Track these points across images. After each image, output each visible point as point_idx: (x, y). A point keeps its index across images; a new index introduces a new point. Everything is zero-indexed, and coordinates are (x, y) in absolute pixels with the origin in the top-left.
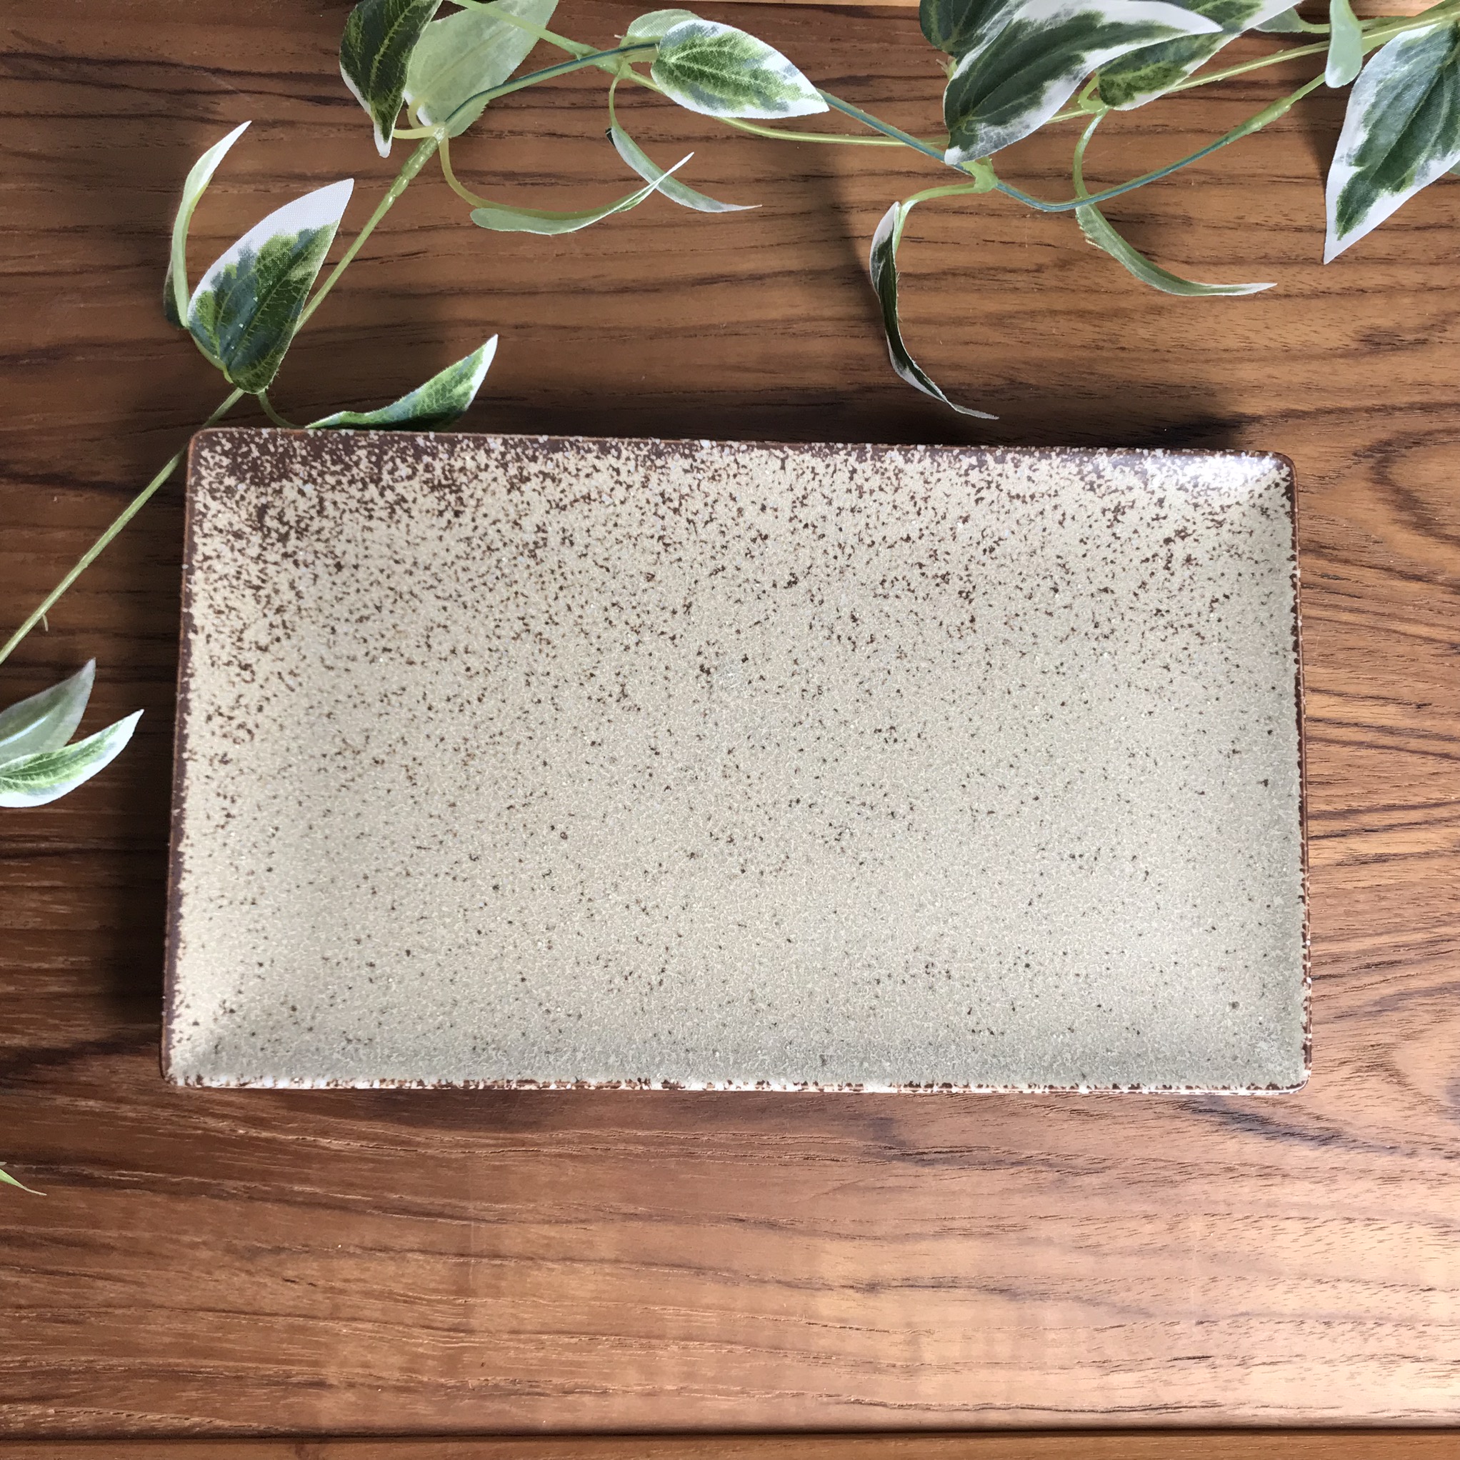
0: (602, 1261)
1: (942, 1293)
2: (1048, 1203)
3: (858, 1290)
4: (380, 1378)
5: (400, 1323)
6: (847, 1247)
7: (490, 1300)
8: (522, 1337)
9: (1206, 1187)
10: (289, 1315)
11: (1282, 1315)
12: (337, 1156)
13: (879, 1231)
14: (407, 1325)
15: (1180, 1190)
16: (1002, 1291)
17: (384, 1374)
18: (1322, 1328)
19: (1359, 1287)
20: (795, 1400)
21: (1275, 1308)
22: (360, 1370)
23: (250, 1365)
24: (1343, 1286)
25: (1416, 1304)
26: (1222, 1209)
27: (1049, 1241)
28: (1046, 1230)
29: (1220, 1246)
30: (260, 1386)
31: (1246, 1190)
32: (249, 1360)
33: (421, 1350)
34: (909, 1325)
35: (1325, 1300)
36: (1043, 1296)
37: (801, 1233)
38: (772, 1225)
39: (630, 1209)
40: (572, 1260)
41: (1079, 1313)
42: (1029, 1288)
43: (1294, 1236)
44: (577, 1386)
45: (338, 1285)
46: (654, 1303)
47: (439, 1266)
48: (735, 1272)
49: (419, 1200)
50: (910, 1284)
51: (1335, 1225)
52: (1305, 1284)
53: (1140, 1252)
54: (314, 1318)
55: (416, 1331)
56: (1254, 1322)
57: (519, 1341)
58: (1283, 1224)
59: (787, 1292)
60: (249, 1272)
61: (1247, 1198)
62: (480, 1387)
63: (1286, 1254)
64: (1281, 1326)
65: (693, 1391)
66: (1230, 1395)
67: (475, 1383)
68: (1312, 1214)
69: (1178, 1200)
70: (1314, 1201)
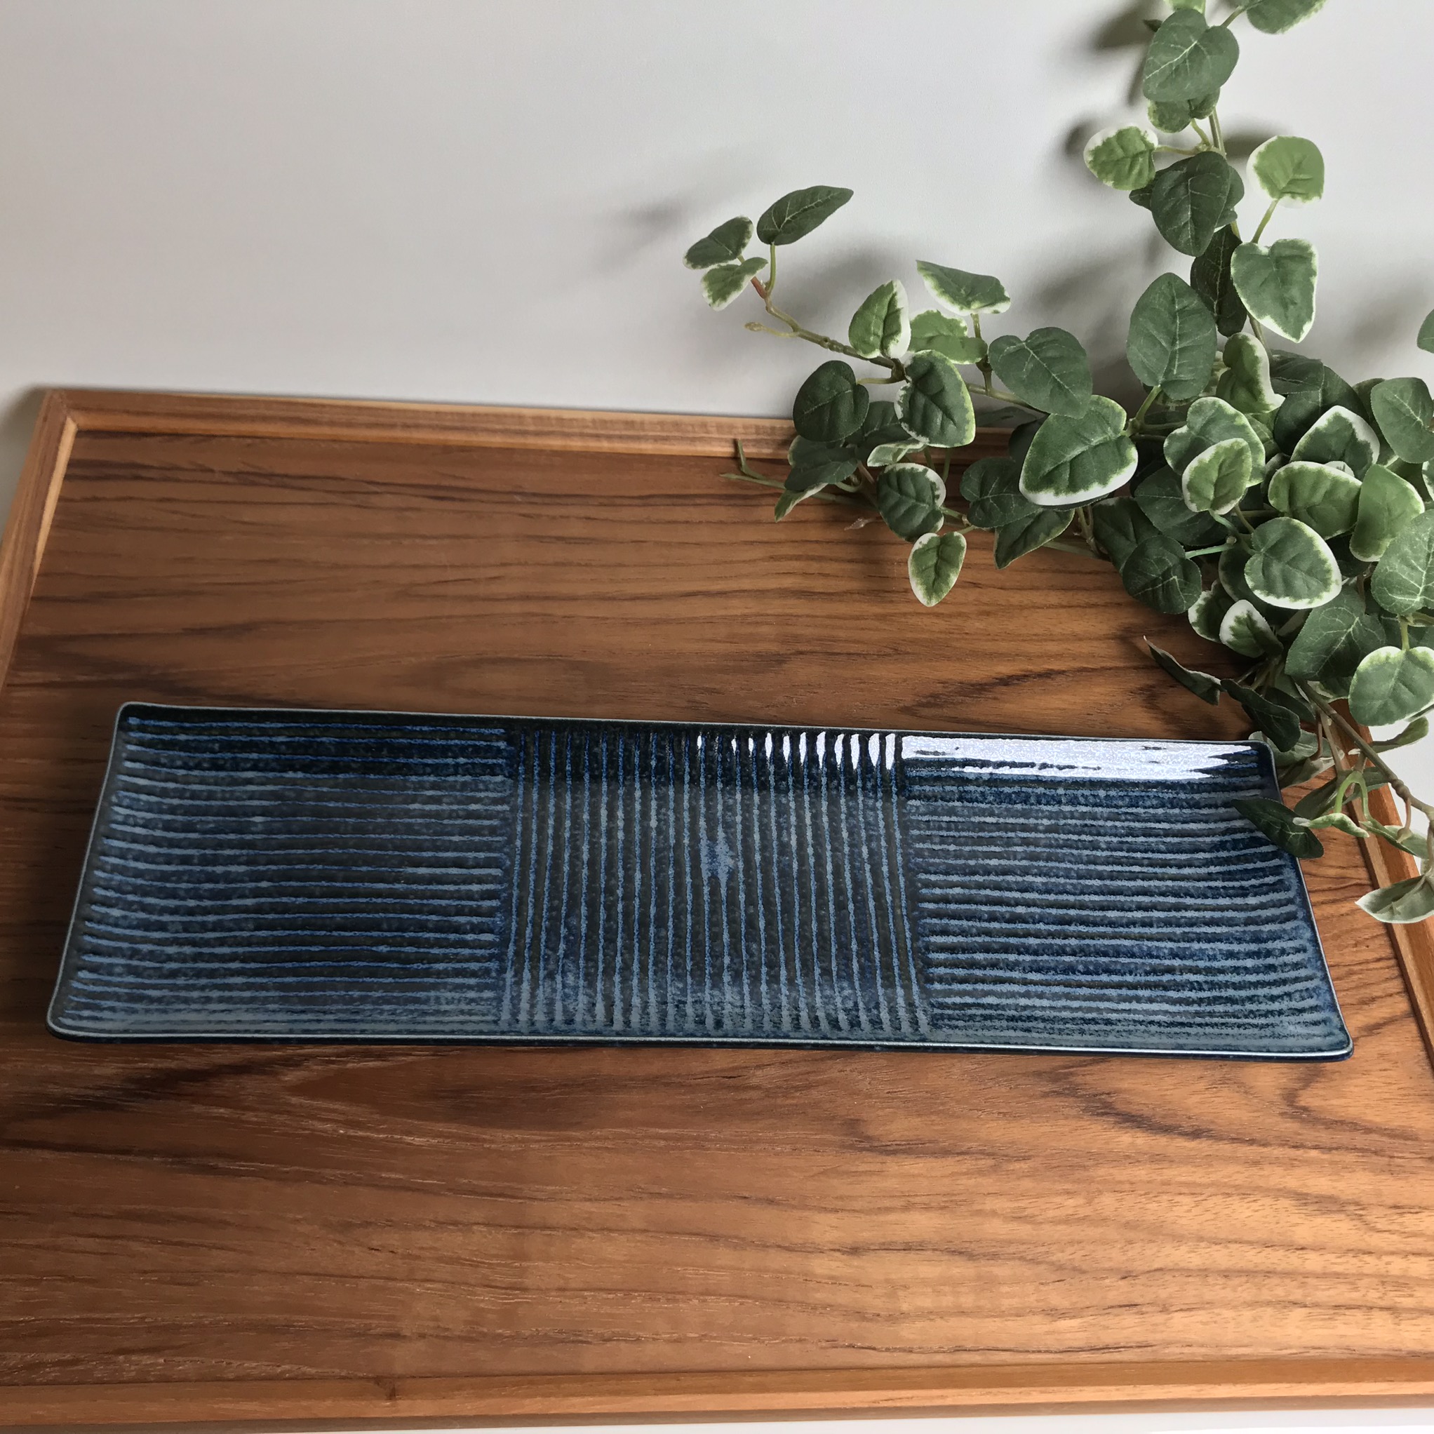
0: (634, 1231)
1: (912, 1255)
2: (987, 1183)
3: (844, 1253)
4: (447, 1329)
5: (466, 1284)
6: (832, 1219)
7: (541, 1264)
8: (568, 1293)
9: (1111, 1171)
10: (372, 1277)
11: (1188, 1270)
12: (419, 1150)
13: (857, 1205)
14: (471, 1285)
15: (1092, 1173)
16: (961, 1253)
17: (450, 1326)
18: (1224, 1280)
19: (1246, 1248)
20: (798, 1345)
21: (1182, 1265)
22: (432, 1324)
23: (337, 1320)
24: (1233, 1246)
25: (1294, 1261)
26: (1127, 1187)
27: (994, 1213)
28: (990, 1204)
29: (1130, 1216)
30: (343, 1337)
31: (1143, 1172)
32: (336, 1315)
33: (482, 1305)
34: (887, 1281)
35: (1221, 1257)
36: (994, 1256)
37: (794, 1207)
38: (771, 1202)
39: (656, 1189)
40: (610, 1230)
41: (1026, 1271)
42: (982, 1251)
43: (1186, 1208)
44: (614, 1335)
45: (415, 1252)
46: (678, 1265)
47: (500, 1236)
48: (743, 1239)
49: (484, 1183)
50: (887, 1247)
51: (1218, 1199)
52: (1203, 1244)
53: (1067, 1221)
54: (395, 1279)
55: (479, 1290)
56: (1168, 1277)
57: (565, 1297)
58: (1178, 1198)
59: (786, 1255)
60: (340, 1243)
61: (1145, 1178)
62: (532, 1336)
63: (1184, 1221)
64: (1190, 1279)
65: (713, 1338)
66: (1158, 1336)
67: (527, 1333)
68: (1198, 1190)
69: (1091, 1181)
70: (1198, 1181)
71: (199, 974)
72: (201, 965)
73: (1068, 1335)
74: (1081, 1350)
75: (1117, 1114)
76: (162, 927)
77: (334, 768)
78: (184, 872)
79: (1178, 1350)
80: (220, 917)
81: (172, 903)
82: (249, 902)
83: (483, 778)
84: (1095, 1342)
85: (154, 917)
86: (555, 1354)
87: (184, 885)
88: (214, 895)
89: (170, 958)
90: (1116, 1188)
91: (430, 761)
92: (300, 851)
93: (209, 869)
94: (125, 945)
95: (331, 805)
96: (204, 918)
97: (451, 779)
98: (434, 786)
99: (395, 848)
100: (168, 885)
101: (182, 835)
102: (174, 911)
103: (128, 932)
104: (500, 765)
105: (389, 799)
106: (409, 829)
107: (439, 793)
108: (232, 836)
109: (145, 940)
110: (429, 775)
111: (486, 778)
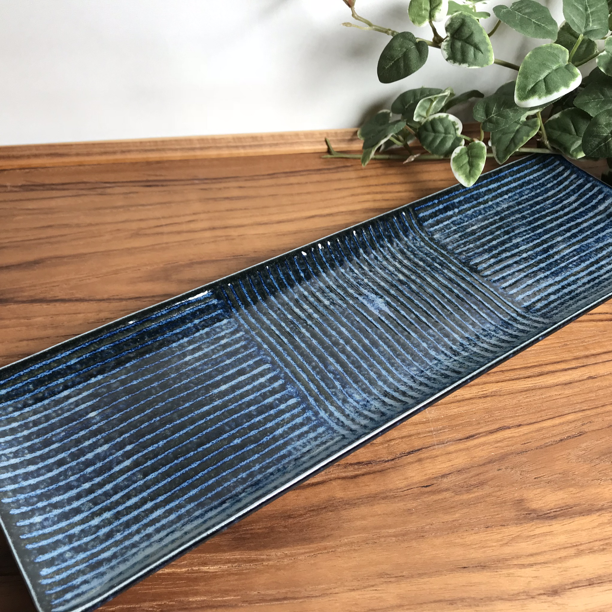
71: (127, 525)
72: (125, 519)
76: (77, 511)
77: (119, 363)
78: (66, 470)
80: (114, 483)
81: (73, 493)
82: (127, 463)
83: (216, 325)
85: (67, 508)
87: (72, 478)
88: (98, 473)
89: (98, 527)
91: (178, 331)
92: (137, 417)
93: (83, 459)
94: (60, 537)
95: (135, 382)
96: (104, 490)
97: (197, 334)
98: (190, 343)
99: (196, 385)
100: (61, 484)
101: (47, 450)
102: (78, 497)
103: (55, 527)
104: (221, 314)
105: (169, 362)
106: (195, 370)
107: (197, 345)
108: (82, 433)
109: (72, 526)
110: (182, 338)
111: (218, 324)
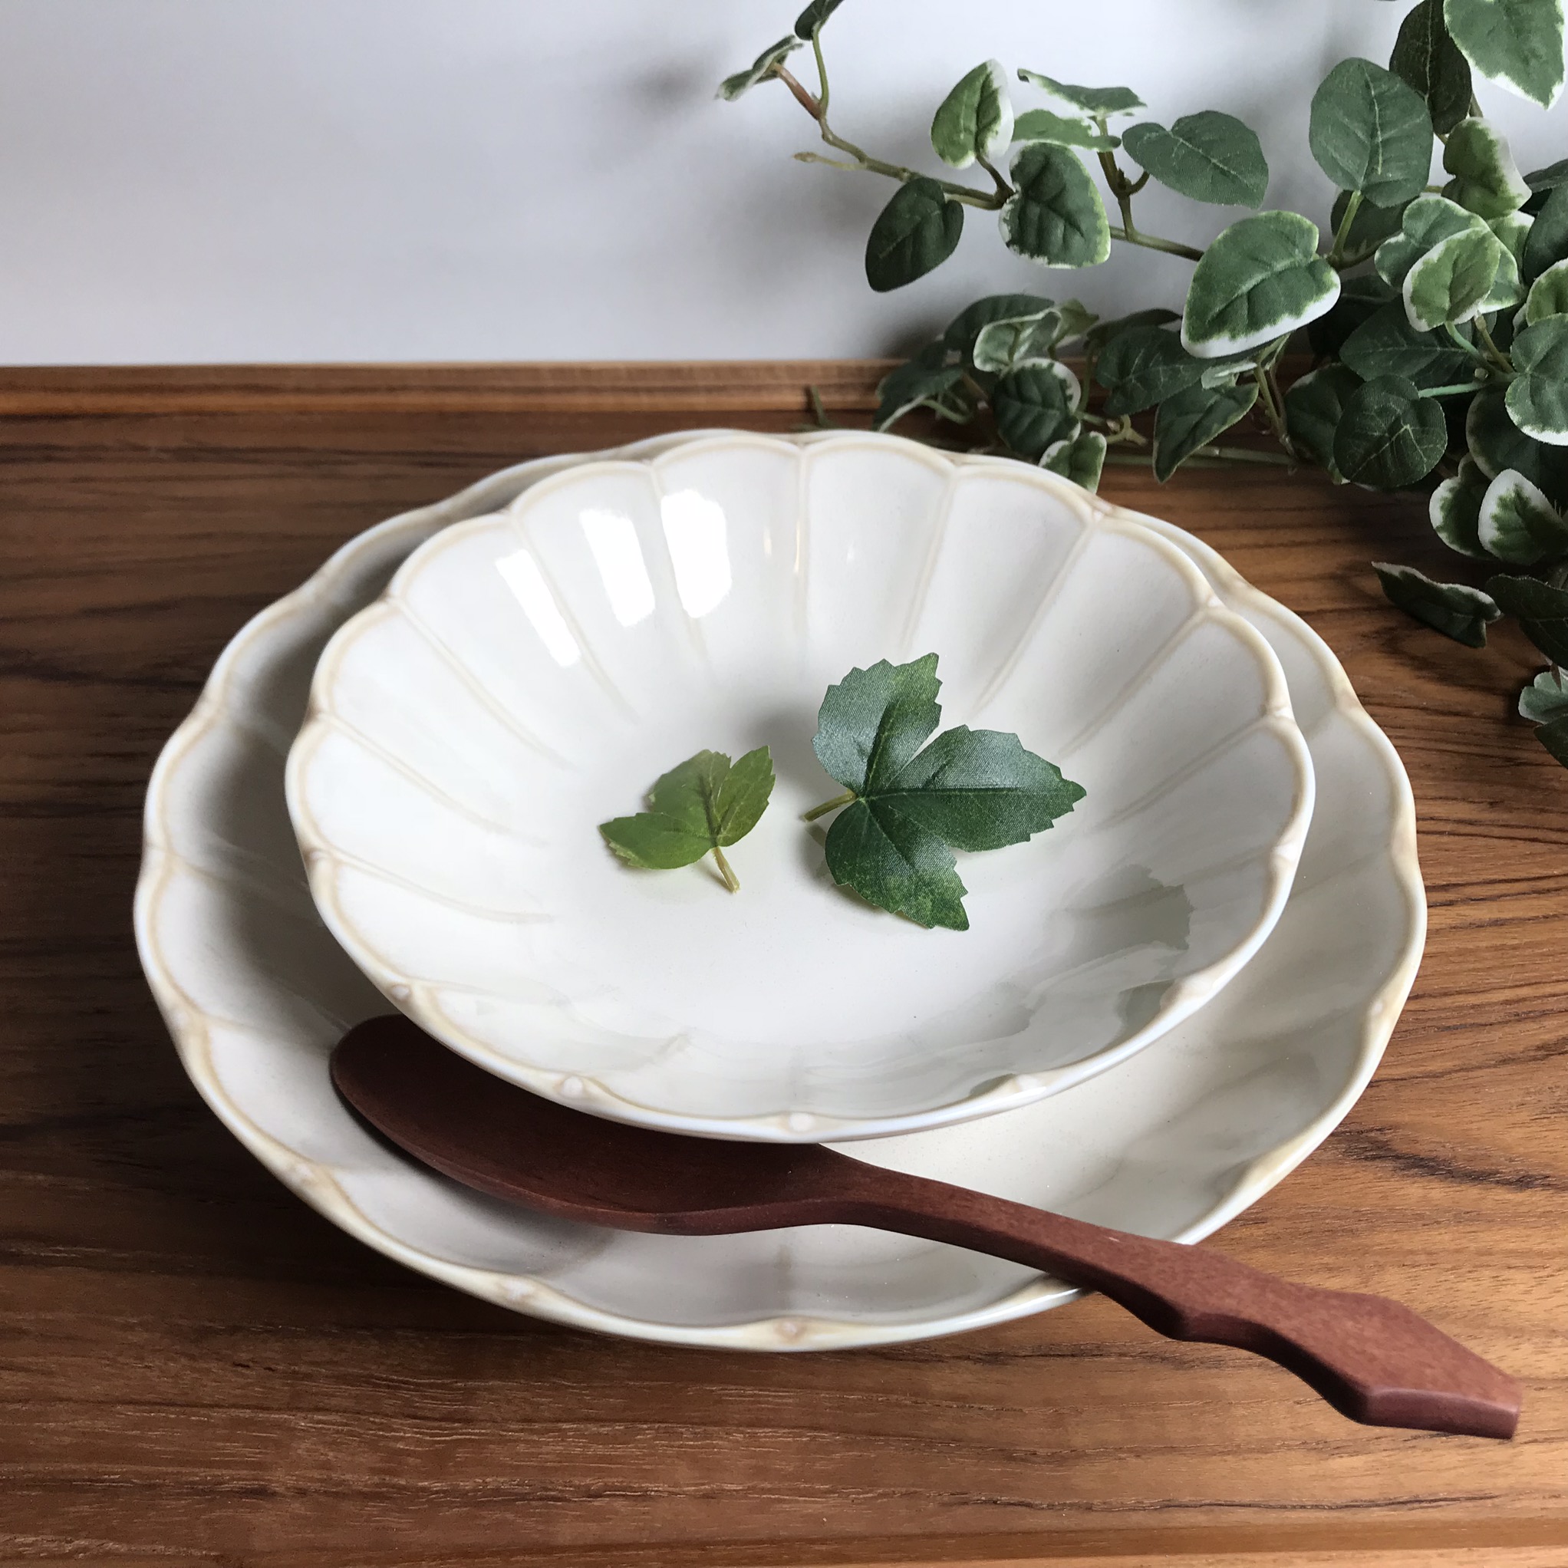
1: (1085, 1363)
3: (976, 1361)
4: (342, 1483)
5: (376, 1414)
7: (497, 1383)
8: (537, 1426)
9: (1395, 1236)
10: (234, 1406)
11: (1538, 1379)
14: (386, 1415)
15: (1365, 1240)
16: (1163, 1359)
17: (348, 1477)
20: (905, 1501)
21: (1525, 1372)
22: (316, 1475)
23: (170, 1469)
26: (1422, 1258)
30: (179, 1496)
31: (1447, 1237)
32: (170, 1462)
33: (400, 1446)
34: (1047, 1402)
36: (1220, 1363)
41: (1271, 1384)
43: (1522, 1287)
44: (607, 1487)
45: (304, 1369)
46: (711, 1382)
47: (436, 1344)
50: (1042, 1352)
52: (1558, 1341)
54: (268, 1409)
55: (396, 1422)
57: (533, 1432)
58: (1507, 1274)
59: (885, 1365)
60: (192, 1357)
61: (1453, 1246)
62: (476, 1490)
63: (1522, 1307)
64: (1543, 1394)
65: (764, 1491)
66: (1502, 1483)
67: (467, 1485)
68: (1538, 1261)
69: (1365, 1251)
70: (1536, 1248)
73: (1349, 1481)
74: (1373, 1504)
75: (1397, 1157)
79: (1537, 1504)
84: (1394, 1494)
86: (510, 1516)
90: (1405, 1259)
